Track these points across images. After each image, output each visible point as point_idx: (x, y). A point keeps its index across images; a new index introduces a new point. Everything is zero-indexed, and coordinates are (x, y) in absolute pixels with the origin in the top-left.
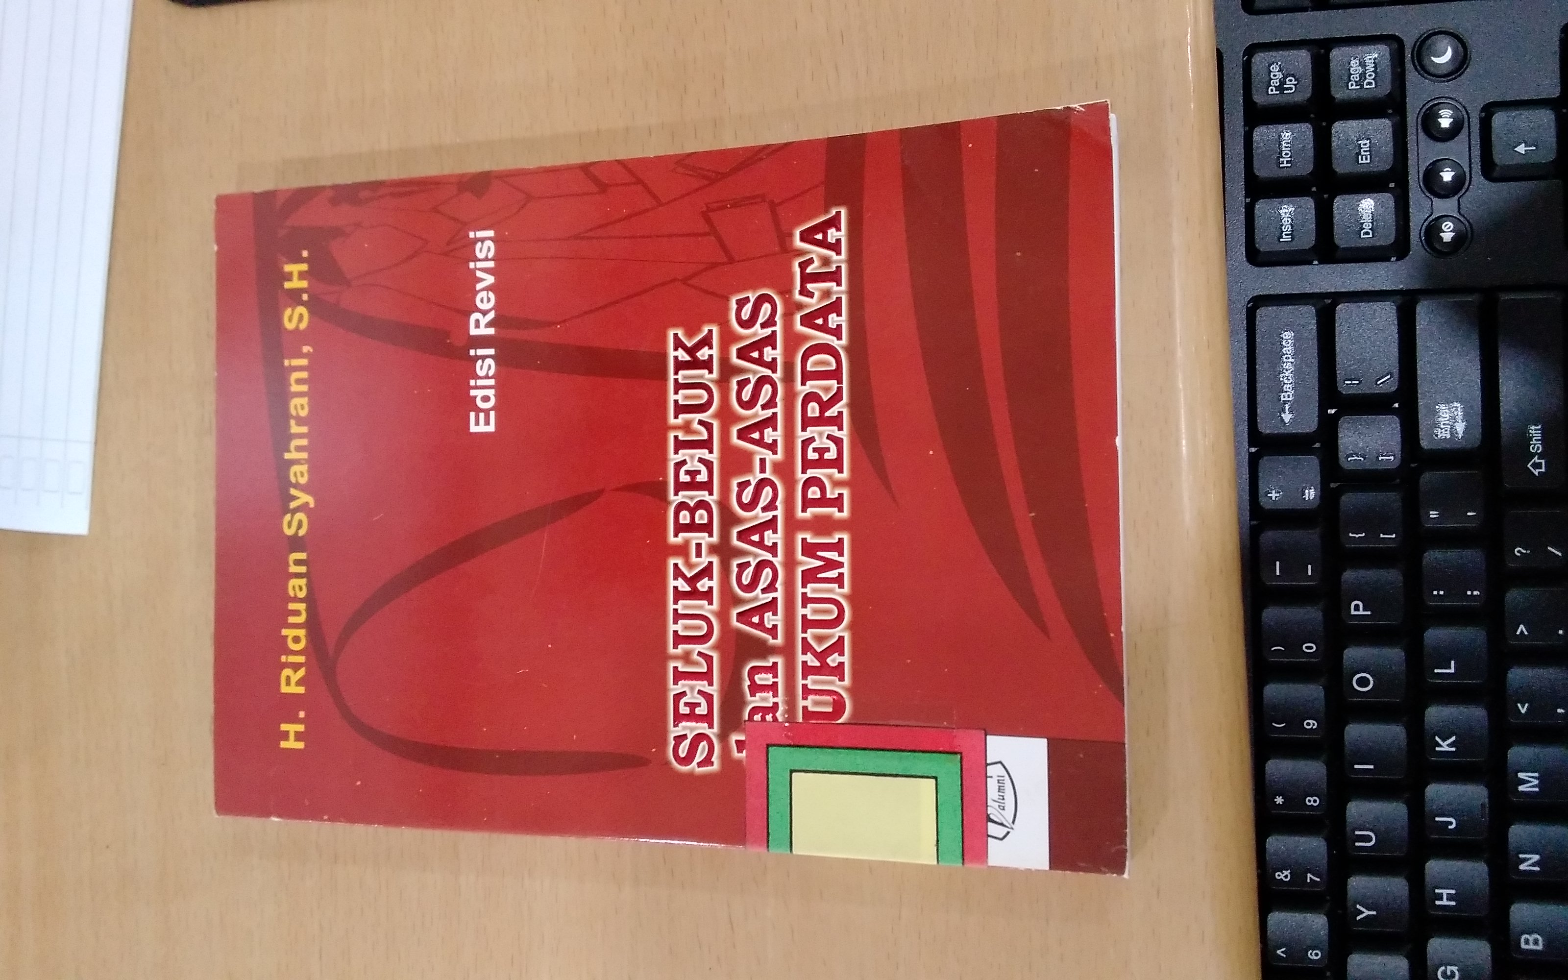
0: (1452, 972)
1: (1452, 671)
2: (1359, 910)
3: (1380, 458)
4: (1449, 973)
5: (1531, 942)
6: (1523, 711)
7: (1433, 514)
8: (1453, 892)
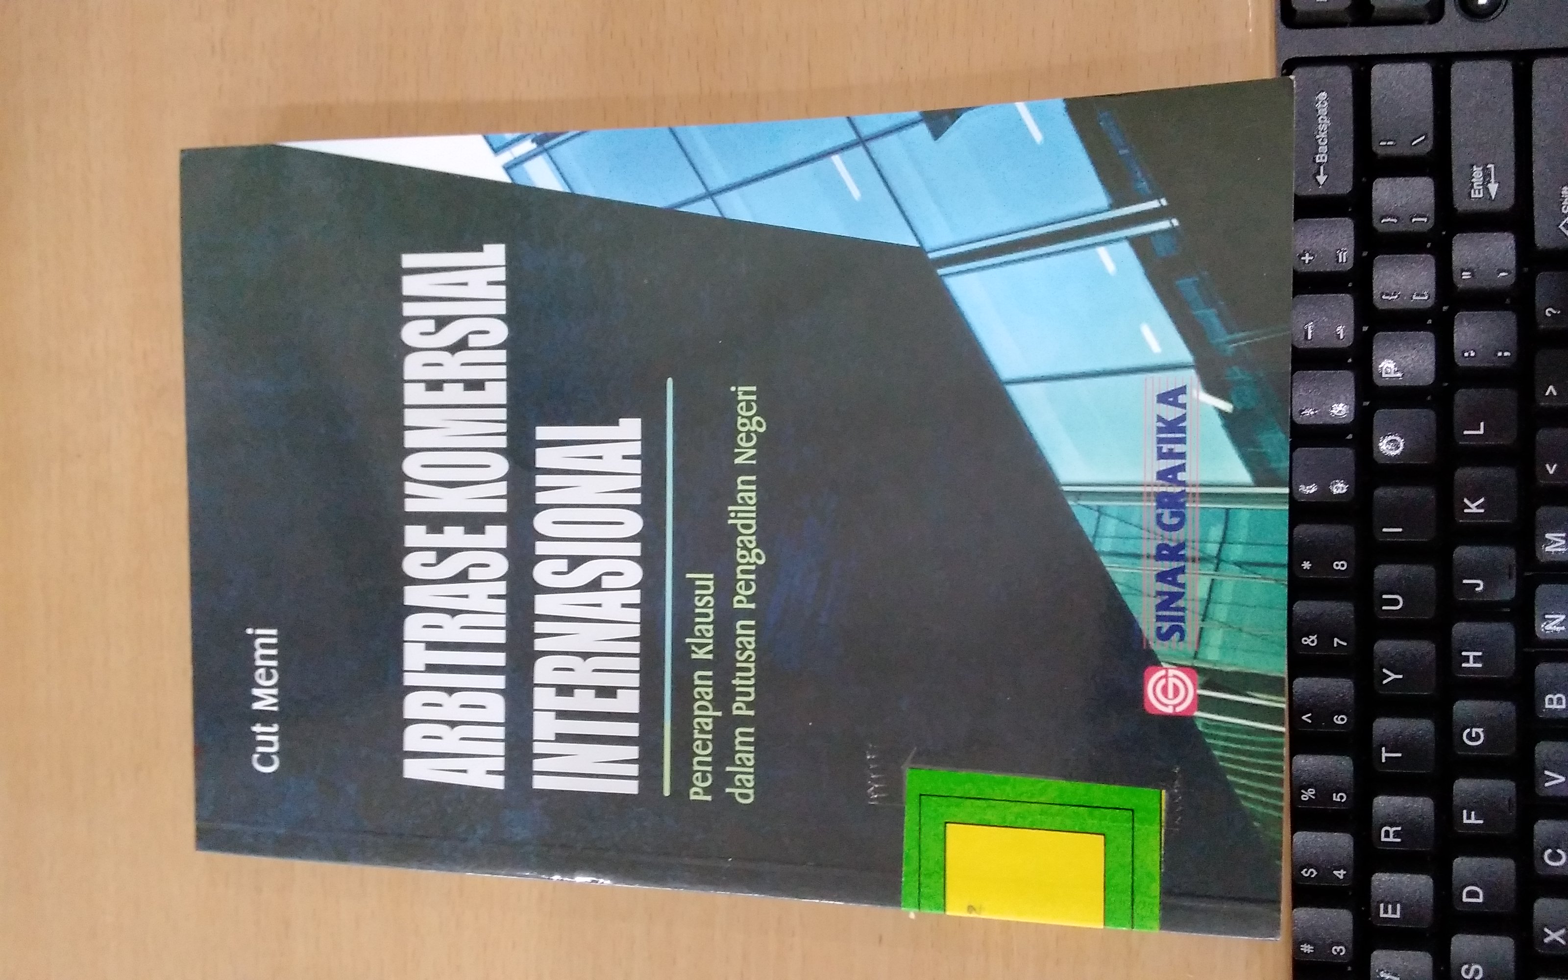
0: (1478, 737)
1: (1481, 432)
2: (1385, 674)
3: (1414, 220)
4: (1474, 735)
5: (1555, 702)
6: (1551, 472)
7: (1466, 275)
8: (1480, 654)
